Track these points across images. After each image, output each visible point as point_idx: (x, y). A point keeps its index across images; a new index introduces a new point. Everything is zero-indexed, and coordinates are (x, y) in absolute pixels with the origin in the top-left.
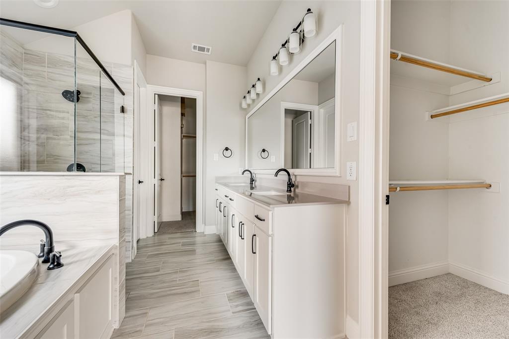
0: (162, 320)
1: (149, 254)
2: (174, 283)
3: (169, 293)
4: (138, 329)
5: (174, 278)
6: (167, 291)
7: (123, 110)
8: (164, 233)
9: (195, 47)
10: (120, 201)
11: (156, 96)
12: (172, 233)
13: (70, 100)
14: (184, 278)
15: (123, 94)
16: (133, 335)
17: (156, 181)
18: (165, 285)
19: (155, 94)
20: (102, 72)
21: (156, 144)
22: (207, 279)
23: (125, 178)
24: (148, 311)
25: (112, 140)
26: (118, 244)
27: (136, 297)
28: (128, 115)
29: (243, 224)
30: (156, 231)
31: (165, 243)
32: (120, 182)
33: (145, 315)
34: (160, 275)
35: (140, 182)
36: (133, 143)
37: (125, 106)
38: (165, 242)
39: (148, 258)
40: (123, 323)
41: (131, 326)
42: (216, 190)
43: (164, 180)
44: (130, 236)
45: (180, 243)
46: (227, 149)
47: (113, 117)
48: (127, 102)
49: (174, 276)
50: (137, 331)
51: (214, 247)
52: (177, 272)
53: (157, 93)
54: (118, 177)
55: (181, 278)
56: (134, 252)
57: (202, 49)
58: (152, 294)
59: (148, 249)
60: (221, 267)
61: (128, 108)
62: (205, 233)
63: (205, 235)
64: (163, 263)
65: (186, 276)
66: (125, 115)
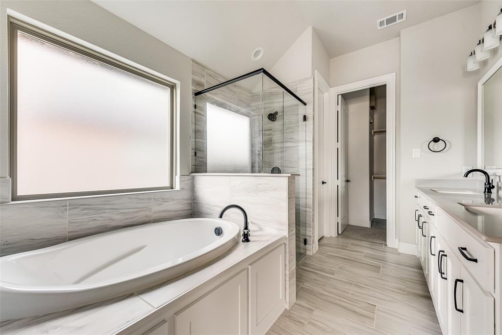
0: (324, 326)
1: (329, 253)
2: (346, 294)
3: (338, 302)
4: (302, 321)
5: (347, 289)
6: (335, 299)
7: (305, 118)
8: (348, 237)
9: (381, 24)
10: (289, 198)
11: (340, 96)
12: (356, 239)
13: (272, 121)
14: (358, 294)
15: (305, 104)
16: (297, 323)
17: (341, 182)
18: (335, 291)
19: (338, 95)
20: (285, 91)
21: (339, 145)
22: (389, 310)
23: (294, 179)
24: (314, 309)
25: (297, 146)
26: (287, 236)
27: (308, 289)
28: (310, 122)
29: (446, 256)
30: (340, 233)
31: (346, 248)
32: (289, 182)
33: (310, 311)
34: (333, 279)
35: (323, 183)
36: (313, 146)
37: (307, 115)
38: (348, 247)
39: (326, 257)
40: (292, 308)
41: (298, 314)
42: (416, 197)
43: (349, 181)
44: (310, 231)
45: (363, 252)
46: (436, 140)
47: (298, 126)
48: (308, 110)
49: (347, 287)
50: (300, 322)
51: (411, 273)
52: (352, 284)
53: (340, 93)
54: (287, 178)
55: (355, 293)
56: (316, 247)
57: (392, 20)
58: (322, 294)
59: (329, 248)
60: (415, 306)
61: (309, 116)
62: (399, 251)
63: (399, 254)
64: (340, 268)
65: (361, 293)
66: (307, 122)
